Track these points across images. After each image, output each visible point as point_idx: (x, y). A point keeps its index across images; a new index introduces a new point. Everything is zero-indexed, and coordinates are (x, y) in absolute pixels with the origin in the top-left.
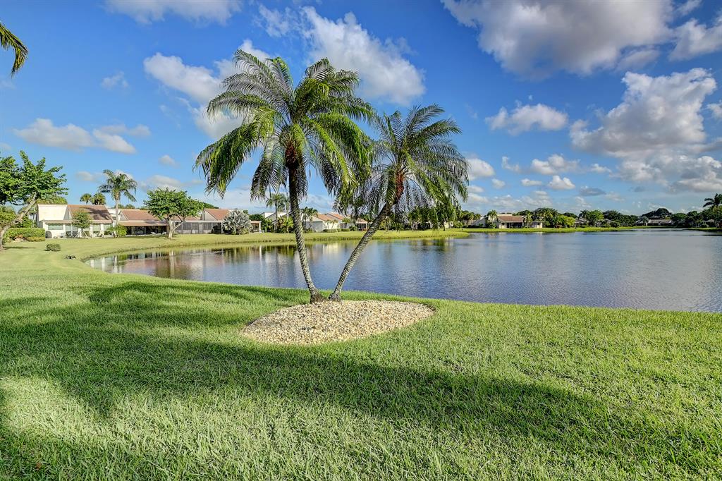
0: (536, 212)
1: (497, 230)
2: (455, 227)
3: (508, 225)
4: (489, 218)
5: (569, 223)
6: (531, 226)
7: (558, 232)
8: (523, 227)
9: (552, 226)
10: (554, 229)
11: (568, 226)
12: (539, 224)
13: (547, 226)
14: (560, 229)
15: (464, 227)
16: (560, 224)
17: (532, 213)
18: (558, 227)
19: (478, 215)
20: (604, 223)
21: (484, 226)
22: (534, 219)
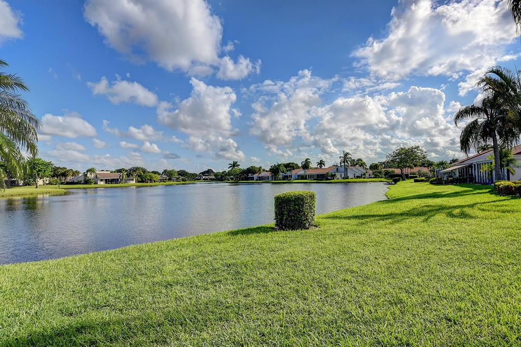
0: (130, 170)
1: (96, 186)
2: (50, 183)
3: (107, 181)
4: (89, 175)
5: (155, 179)
6: (126, 182)
7: (147, 186)
8: (120, 183)
9: (142, 181)
10: (144, 184)
11: (155, 181)
12: (132, 180)
13: (139, 182)
14: (149, 184)
15: (62, 183)
16: (149, 180)
17: (126, 171)
18: (147, 182)
19: (77, 172)
20: (178, 178)
21: (82, 182)
22: (128, 175)
